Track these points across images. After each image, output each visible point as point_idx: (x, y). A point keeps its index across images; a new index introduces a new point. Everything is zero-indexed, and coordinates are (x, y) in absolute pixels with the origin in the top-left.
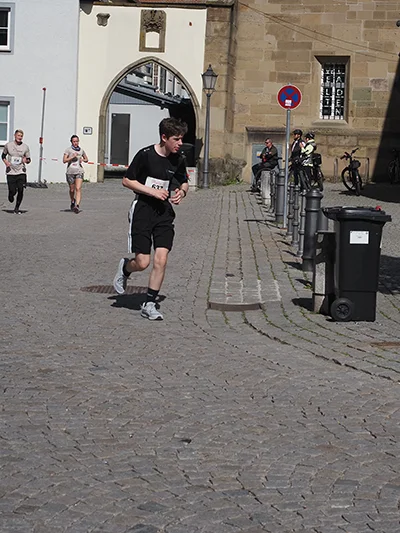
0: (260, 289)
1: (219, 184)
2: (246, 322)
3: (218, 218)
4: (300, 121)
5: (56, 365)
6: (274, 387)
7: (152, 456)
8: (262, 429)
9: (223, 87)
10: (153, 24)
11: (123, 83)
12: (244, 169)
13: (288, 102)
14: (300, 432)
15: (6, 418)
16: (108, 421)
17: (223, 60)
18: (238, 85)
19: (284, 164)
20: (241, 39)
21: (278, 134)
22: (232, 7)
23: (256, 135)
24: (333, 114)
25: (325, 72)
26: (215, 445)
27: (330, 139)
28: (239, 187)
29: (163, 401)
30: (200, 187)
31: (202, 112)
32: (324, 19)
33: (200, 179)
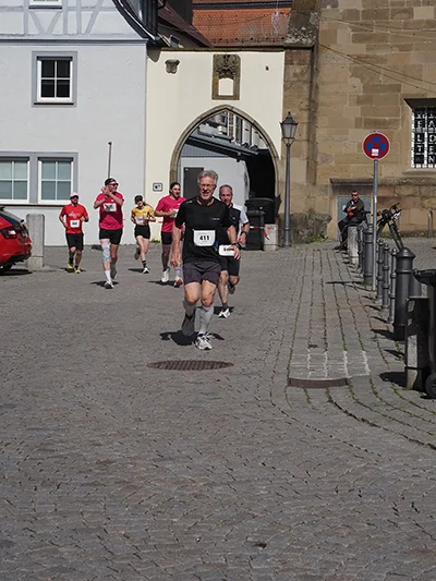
0: (346, 362)
1: (302, 242)
2: (331, 401)
3: (300, 280)
4: (389, 170)
5: (116, 456)
6: (361, 479)
7: (222, 565)
8: (348, 530)
9: (304, 136)
10: (227, 69)
11: (195, 134)
12: (329, 225)
13: (375, 152)
14: (391, 532)
15: (58, 520)
16: (172, 522)
17: (303, 106)
18: (320, 133)
19: (373, 219)
20: (323, 83)
21: (366, 186)
22: (311, 48)
23: (341, 187)
24: (425, 162)
25: (416, 116)
26: (294, 550)
27: (424, 189)
28: (324, 245)
29: (235, 497)
30: (281, 245)
31: (282, 164)
32: (413, 58)
33: (281, 237)
